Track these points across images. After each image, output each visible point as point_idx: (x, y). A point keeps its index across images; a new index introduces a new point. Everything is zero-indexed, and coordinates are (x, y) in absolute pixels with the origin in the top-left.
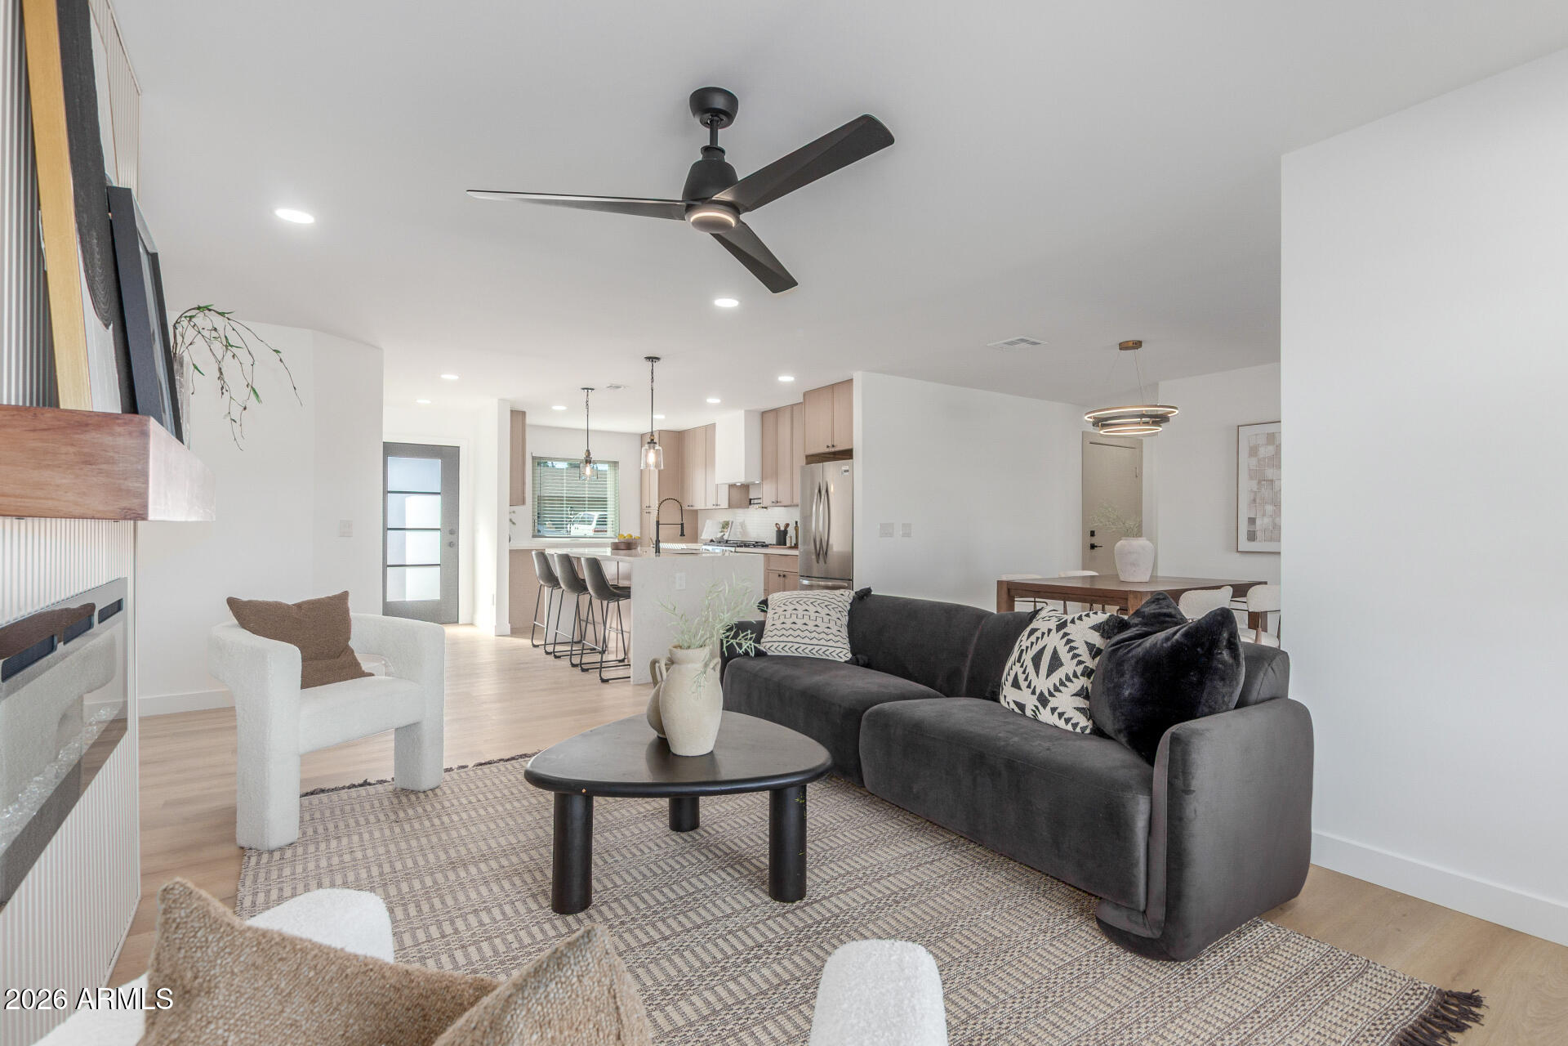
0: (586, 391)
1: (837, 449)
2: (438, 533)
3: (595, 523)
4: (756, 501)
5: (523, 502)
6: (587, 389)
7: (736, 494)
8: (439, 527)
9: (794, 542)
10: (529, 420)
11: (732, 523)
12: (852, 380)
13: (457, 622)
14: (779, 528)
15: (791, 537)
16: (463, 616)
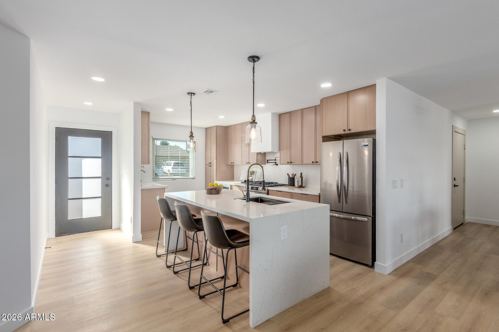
0: (190, 94)
1: (352, 132)
2: (100, 180)
3: (172, 166)
4: (270, 161)
5: (149, 163)
6: (191, 93)
7: (260, 157)
8: (100, 176)
9: (300, 184)
10: (152, 118)
11: (256, 171)
12: (375, 85)
13: (111, 228)
14: (289, 176)
15: (298, 181)
16: (115, 224)
